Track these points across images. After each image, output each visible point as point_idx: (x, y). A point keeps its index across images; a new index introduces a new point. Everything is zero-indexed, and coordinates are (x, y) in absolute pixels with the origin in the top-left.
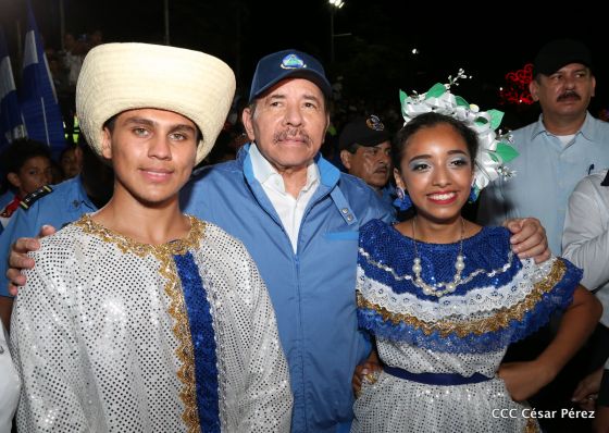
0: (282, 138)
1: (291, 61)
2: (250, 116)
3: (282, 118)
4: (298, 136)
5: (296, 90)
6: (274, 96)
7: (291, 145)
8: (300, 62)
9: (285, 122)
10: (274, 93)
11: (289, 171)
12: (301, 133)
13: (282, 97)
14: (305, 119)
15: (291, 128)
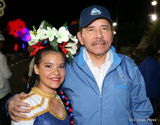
0: (95, 44)
1: (95, 11)
2: (80, 35)
3: (94, 35)
4: (101, 42)
5: (98, 24)
6: (89, 27)
7: (99, 46)
8: (99, 11)
9: (95, 37)
10: (89, 26)
11: (99, 57)
12: (102, 41)
13: (93, 27)
14: (103, 35)
15: (98, 39)
